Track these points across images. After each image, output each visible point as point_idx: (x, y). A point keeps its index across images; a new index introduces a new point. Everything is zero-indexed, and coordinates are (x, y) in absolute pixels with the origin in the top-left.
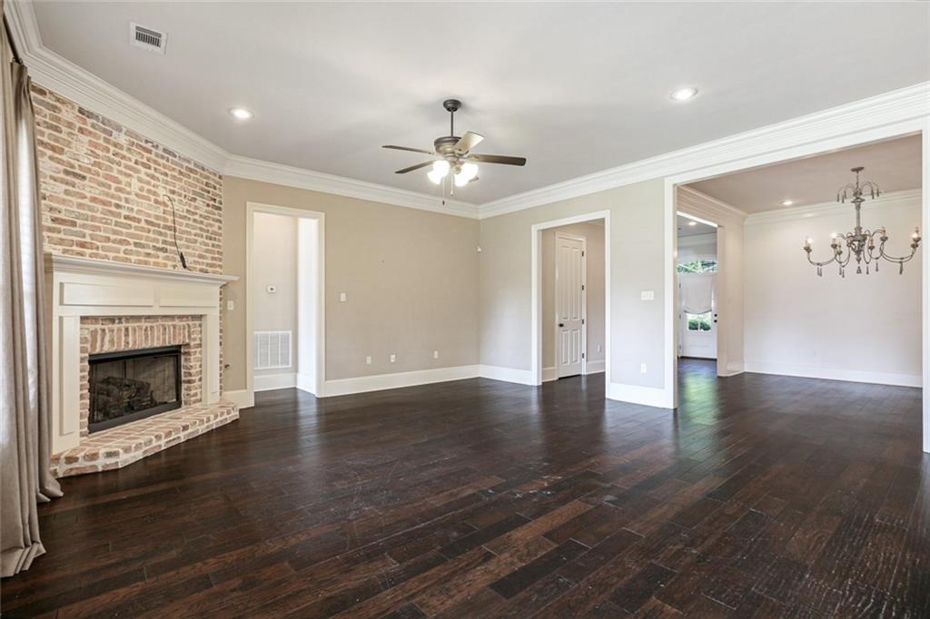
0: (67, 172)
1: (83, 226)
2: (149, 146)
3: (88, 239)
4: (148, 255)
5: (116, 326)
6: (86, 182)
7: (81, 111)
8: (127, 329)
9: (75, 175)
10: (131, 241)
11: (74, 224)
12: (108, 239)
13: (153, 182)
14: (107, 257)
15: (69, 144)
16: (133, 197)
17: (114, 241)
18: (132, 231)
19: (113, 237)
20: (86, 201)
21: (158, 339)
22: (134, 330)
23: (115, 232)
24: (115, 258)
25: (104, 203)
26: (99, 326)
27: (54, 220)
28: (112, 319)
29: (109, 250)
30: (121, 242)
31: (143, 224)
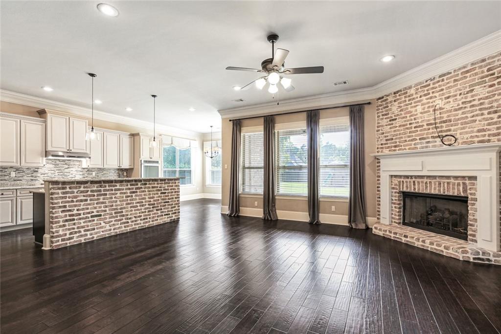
0: (390, 121)
1: (396, 139)
2: (428, 83)
3: (398, 144)
4: (428, 142)
5: (408, 180)
6: (397, 120)
7: (395, 93)
8: (414, 182)
9: (393, 120)
10: (418, 138)
11: (392, 139)
12: (406, 141)
13: (431, 101)
14: (405, 149)
15: (391, 109)
16: (420, 115)
17: (409, 141)
18: (419, 133)
19: (408, 139)
20: (397, 128)
21: (435, 189)
22: (419, 183)
23: (409, 137)
24: (409, 149)
25: (404, 125)
27: (386, 140)
28: (407, 177)
29: (406, 146)
30: (412, 140)
31: (426, 127)
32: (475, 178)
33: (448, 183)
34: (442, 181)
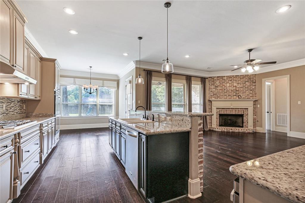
0: (215, 87)
1: (218, 94)
2: (232, 77)
3: (219, 96)
4: (231, 97)
5: (224, 110)
6: (219, 87)
7: (217, 77)
8: (226, 110)
9: (217, 87)
10: (227, 95)
11: (216, 94)
12: (222, 95)
13: (232, 83)
14: (222, 98)
15: (215, 83)
16: (228, 87)
17: (224, 96)
18: (228, 93)
19: (223, 95)
20: (219, 90)
21: (234, 112)
22: (228, 110)
23: (224, 94)
24: (224, 98)
25: (222, 90)
26: (221, 110)
27: (213, 94)
28: (223, 109)
29: (223, 97)
30: (225, 95)
31: (230, 91)
32: (247, 109)
33: (238, 110)
34: (236, 110)
